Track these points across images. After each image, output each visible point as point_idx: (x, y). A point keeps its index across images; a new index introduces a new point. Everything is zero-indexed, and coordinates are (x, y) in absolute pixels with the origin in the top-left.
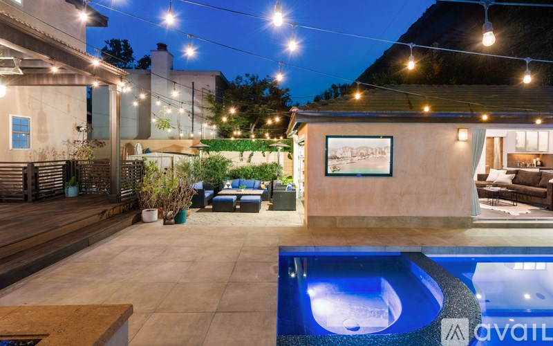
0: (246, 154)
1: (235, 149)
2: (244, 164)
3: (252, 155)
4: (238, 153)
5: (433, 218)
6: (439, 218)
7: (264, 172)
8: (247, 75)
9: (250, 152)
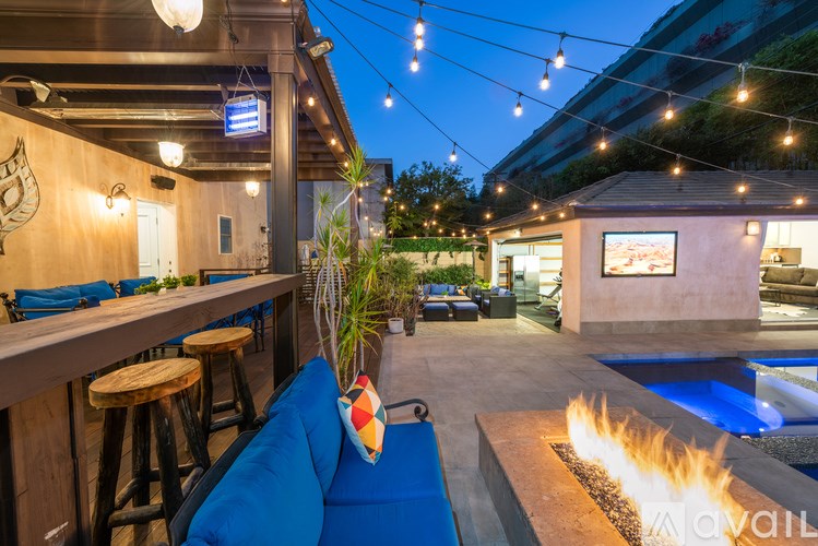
0: (432, 255)
1: (418, 250)
2: (430, 266)
3: (438, 256)
4: (421, 254)
5: (718, 321)
6: (724, 321)
7: (456, 276)
8: (424, 163)
9: (436, 253)
